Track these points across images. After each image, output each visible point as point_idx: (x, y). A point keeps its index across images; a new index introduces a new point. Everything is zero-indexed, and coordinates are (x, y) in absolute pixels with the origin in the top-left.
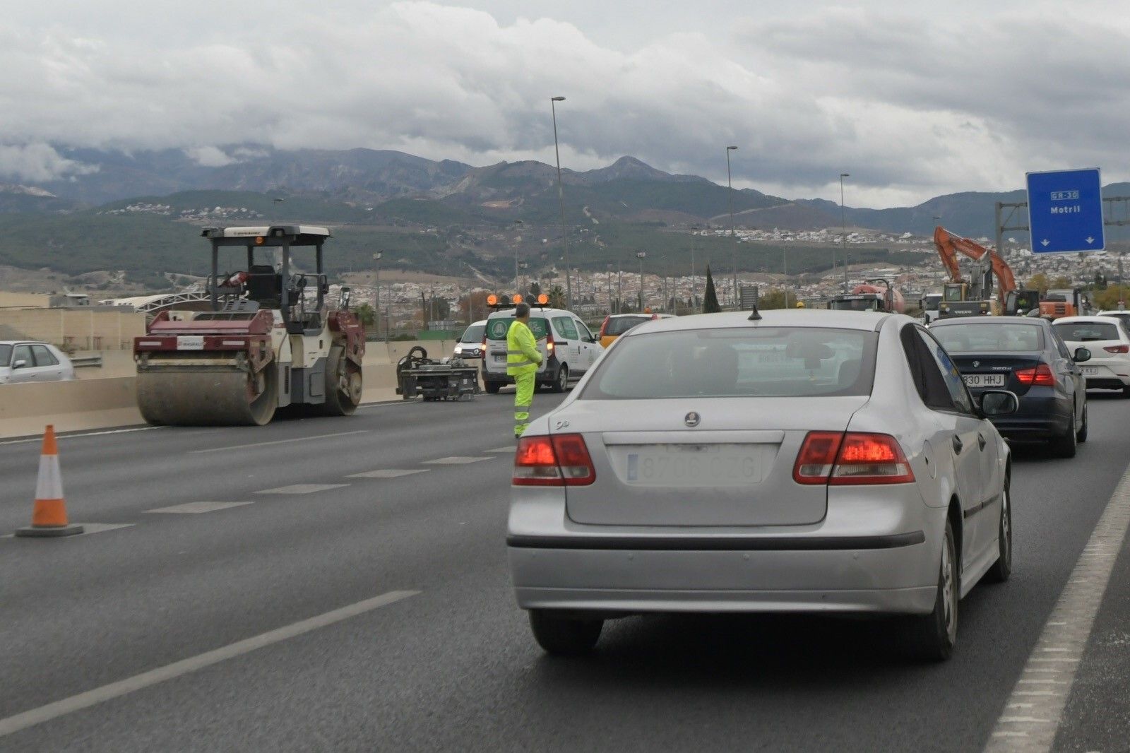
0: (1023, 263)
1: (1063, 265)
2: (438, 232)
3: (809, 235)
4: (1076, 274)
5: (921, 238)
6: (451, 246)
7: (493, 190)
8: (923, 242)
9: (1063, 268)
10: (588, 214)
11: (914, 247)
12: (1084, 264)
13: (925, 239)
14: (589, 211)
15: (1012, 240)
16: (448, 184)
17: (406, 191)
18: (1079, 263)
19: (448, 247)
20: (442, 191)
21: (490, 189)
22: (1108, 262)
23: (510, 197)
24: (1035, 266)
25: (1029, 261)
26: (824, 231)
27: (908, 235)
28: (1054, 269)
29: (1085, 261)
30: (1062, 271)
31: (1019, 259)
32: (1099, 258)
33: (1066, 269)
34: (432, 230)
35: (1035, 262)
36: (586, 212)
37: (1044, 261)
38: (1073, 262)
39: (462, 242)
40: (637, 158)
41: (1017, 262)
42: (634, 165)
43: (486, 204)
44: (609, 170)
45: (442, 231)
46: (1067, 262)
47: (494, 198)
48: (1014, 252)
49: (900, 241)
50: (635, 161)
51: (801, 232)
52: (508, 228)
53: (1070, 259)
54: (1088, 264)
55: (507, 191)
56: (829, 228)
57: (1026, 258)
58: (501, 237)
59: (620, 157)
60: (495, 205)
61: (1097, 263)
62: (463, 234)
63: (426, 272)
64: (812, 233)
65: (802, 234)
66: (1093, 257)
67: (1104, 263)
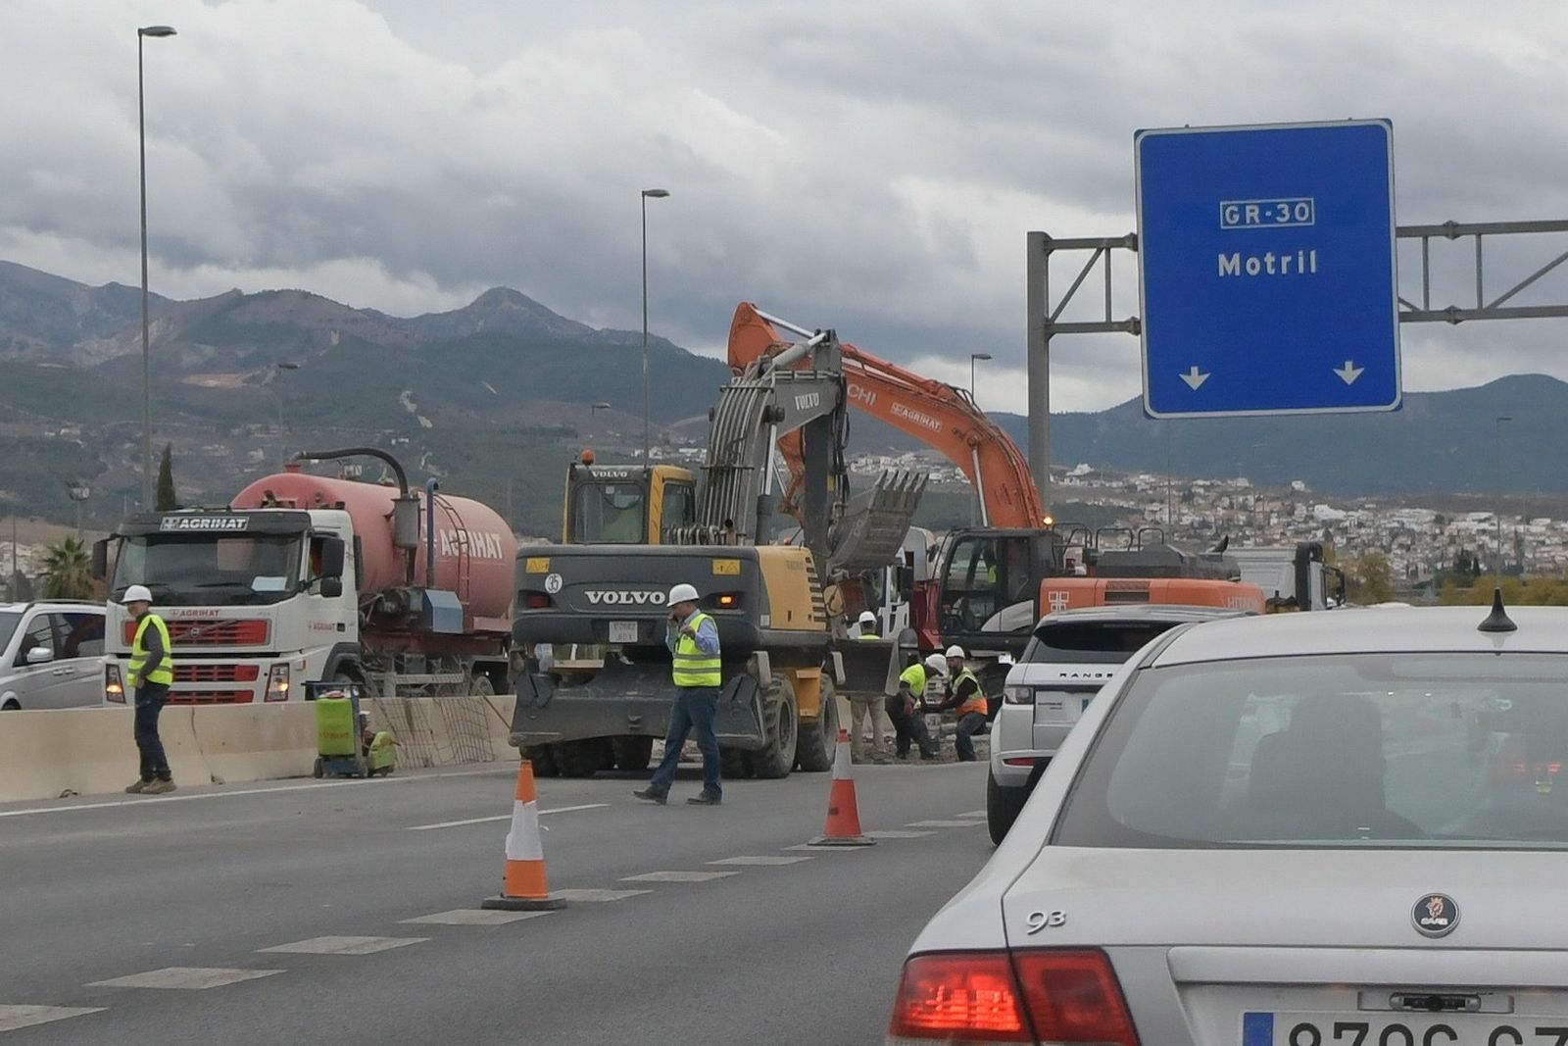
0: (1320, 533)
1: (1402, 539)
2: (83, 437)
3: (877, 463)
4: (1427, 560)
5: (1110, 477)
6: (110, 467)
7: (209, 351)
8: (1114, 485)
9: (1401, 546)
10: (411, 407)
11: (1096, 493)
12: (1445, 539)
13: (1118, 478)
14: (412, 399)
15: (1298, 485)
16: (114, 334)
17: (22, 346)
18: (1434, 537)
19: (103, 468)
20: (97, 350)
21: (202, 346)
22: (1494, 536)
23: (245, 365)
24: (1345, 541)
25: (1331, 530)
26: (908, 456)
27: (1084, 468)
28: (1382, 547)
29: (1446, 533)
30: (1399, 552)
31: (1313, 524)
32: (1475, 527)
33: (1408, 549)
34: (71, 432)
35: (1344, 531)
36: (407, 403)
37: (1363, 531)
38: (1422, 534)
39: (135, 458)
40: (522, 292)
41: (1309, 531)
42: (515, 307)
43: (193, 380)
44: (462, 314)
45: (93, 434)
46: (1410, 533)
47: (210, 367)
48: (1301, 510)
49: (1067, 481)
50: (516, 296)
51: (862, 456)
52: (236, 431)
53: (1416, 528)
54: (1452, 540)
55: (241, 354)
56: (922, 452)
57: (1326, 524)
58: (221, 450)
59: (486, 288)
60: (212, 383)
61: (1472, 539)
62: (137, 441)
63: (49, 519)
64: (883, 459)
65: (862, 461)
66: (1462, 525)
67: (1486, 538)
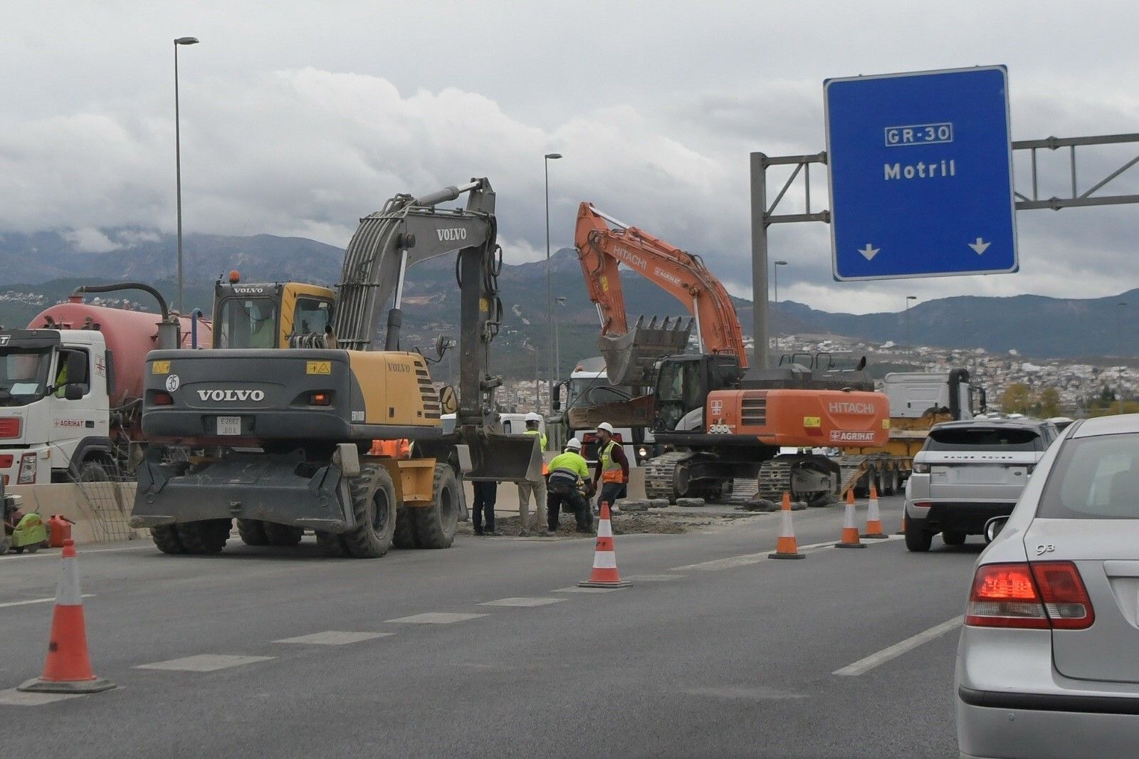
0: (1026, 379)
1: (1073, 382)
4: (1088, 394)
5: (904, 348)
8: (907, 353)
9: (1073, 386)
10: (518, 313)
11: (897, 357)
12: (1098, 382)
13: (910, 349)
14: (519, 309)
15: (1013, 352)
18: (1092, 381)
22: (1128, 380)
23: (429, 292)
24: (1040, 383)
25: (1032, 377)
26: (791, 338)
27: (890, 344)
28: (1062, 387)
29: (1099, 378)
30: (1071, 389)
31: (1021, 374)
32: (1116, 375)
33: (1077, 387)
35: (1040, 378)
36: (516, 311)
37: (1051, 378)
38: (1085, 379)
41: (1019, 378)
46: (1078, 378)
48: (1015, 366)
49: (880, 351)
53: (1082, 376)
54: (1103, 382)
55: (427, 286)
56: (799, 335)
57: (1030, 374)
59: (558, 249)
61: (1114, 381)
66: (1109, 374)
67: (1123, 381)
